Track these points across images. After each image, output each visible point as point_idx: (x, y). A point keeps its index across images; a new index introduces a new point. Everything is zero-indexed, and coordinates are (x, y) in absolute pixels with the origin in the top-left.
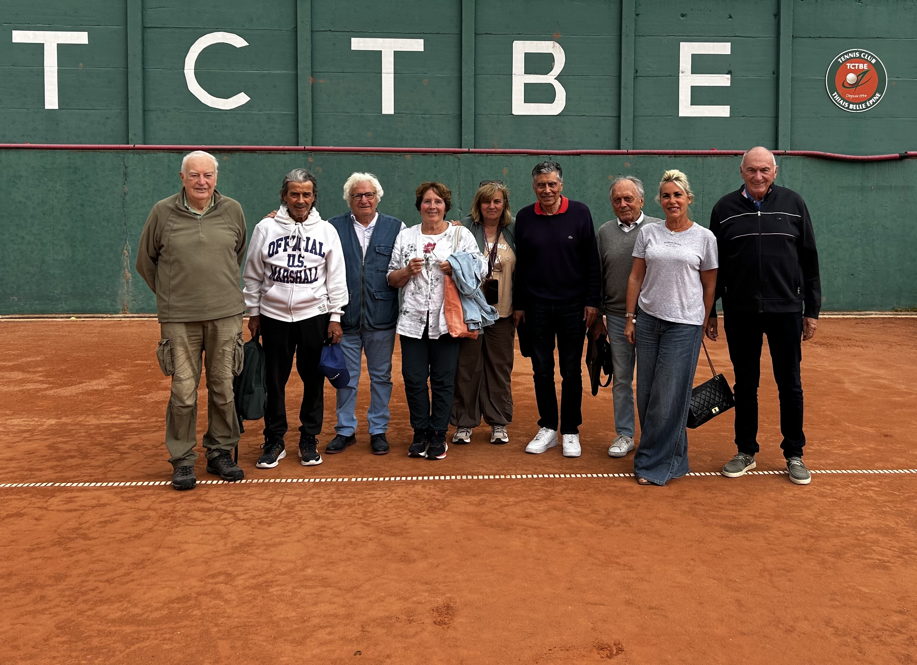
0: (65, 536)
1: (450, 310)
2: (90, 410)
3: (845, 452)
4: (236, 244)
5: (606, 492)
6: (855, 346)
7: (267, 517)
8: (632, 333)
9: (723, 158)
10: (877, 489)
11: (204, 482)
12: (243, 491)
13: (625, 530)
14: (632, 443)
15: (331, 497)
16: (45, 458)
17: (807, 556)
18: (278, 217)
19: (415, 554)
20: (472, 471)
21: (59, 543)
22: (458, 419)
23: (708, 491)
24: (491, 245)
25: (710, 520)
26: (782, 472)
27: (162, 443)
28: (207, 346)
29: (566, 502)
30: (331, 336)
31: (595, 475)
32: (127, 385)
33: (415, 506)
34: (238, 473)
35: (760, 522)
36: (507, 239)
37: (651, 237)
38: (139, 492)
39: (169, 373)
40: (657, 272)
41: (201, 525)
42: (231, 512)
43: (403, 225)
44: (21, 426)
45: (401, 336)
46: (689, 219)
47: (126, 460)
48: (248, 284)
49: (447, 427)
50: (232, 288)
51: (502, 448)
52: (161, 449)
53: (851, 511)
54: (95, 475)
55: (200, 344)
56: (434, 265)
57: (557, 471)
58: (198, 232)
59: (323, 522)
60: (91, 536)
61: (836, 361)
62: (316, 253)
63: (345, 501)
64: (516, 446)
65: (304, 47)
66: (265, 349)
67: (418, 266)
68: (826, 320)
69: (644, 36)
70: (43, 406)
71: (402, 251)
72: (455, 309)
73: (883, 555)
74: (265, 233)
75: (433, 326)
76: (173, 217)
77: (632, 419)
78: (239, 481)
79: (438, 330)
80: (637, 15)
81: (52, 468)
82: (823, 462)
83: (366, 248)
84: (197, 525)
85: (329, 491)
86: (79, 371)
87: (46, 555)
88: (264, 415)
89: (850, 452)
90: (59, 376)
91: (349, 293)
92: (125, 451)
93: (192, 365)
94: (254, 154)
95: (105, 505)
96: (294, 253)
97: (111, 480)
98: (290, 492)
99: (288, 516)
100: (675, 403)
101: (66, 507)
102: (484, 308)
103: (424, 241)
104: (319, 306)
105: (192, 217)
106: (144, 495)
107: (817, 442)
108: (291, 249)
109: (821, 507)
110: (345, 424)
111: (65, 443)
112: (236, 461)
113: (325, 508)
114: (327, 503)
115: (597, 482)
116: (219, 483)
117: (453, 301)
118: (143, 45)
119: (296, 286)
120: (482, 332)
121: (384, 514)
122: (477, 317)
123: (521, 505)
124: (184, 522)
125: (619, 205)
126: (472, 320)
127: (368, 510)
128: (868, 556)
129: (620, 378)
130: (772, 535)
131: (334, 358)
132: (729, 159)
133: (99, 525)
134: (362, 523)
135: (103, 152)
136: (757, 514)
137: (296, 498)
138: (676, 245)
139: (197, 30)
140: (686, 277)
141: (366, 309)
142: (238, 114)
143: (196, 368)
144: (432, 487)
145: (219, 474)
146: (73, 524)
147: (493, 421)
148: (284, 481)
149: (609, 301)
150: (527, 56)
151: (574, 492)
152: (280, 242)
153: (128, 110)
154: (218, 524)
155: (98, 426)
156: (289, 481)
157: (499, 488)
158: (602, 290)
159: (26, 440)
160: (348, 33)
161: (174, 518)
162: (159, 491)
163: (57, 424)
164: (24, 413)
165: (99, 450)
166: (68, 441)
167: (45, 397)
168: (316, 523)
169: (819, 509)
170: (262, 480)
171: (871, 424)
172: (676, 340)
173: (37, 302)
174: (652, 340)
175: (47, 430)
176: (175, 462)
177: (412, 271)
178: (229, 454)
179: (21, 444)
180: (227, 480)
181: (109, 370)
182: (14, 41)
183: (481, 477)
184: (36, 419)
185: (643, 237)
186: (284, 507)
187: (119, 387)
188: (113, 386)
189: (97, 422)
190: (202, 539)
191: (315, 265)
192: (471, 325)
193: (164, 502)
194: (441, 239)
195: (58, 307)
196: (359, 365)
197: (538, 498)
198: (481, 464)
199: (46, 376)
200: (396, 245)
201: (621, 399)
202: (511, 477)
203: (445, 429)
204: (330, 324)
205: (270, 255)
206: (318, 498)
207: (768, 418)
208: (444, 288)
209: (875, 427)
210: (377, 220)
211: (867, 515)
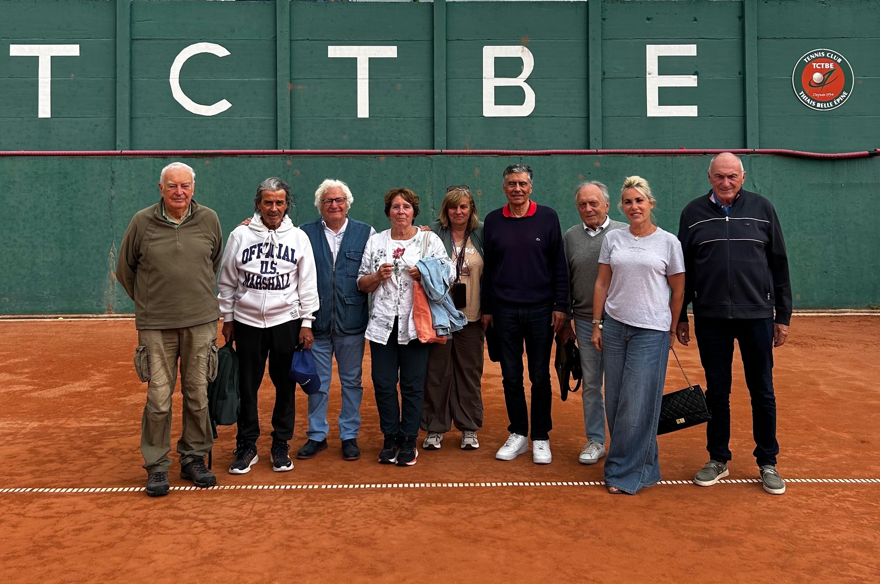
0: (40, 544)
1: (419, 316)
2: (71, 413)
3: (820, 459)
4: (211, 252)
5: (576, 501)
6: (830, 345)
7: (236, 526)
8: (599, 339)
9: (692, 157)
10: (854, 500)
11: (177, 488)
12: (214, 498)
13: (594, 542)
14: (603, 449)
15: (300, 505)
16: (26, 462)
17: (782, 573)
18: (252, 224)
19: (381, 567)
20: (441, 478)
21: (34, 552)
22: (428, 424)
23: (680, 500)
24: (458, 249)
25: (682, 532)
26: (755, 481)
27: (139, 448)
28: (183, 352)
29: (535, 512)
30: (303, 342)
31: (565, 484)
32: (108, 386)
33: (384, 515)
34: (210, 479)
35: (733, 534)
36: (475, 244)
37: (615, 243)
38: (113, 499)
39: (145, 380)
40: (623, 277)
41: (172, 534)
42: (202, 520)
43: (373, 230)
44: (5, 428)
45: (371, 342)
46: (653, 224)
47: (103, 465)
48: (222, 290)
49: (417, 433)
50: (207, 296)
51: (472, 454)
52: (138, 453)
53: (827, 524)
54: (72, 480)
55: (176, 350)
56: (403, 270)
57: (527, 479)
58: (175, 241)
59: (292, 532)
60: (65, 544)
61: (811, 361)
62: (288, 260)
63: (314, 509)
64: (487, 452)
65: (283, 55)
66: (239, 354)
67: (388, 272)
68: (800, 318)
69: (610, 39)
70: (27, 408)
71: (372, 256)
72: (424, 314)
73: (860, 572)
74: (239, 240)
75: (402, 332)
76: (151, 227)
77: (602, 425)
78: (212, 487)
79: (407, 336)
80: (604, 19)
81: (32, 472)
82: (797, 469)
83: (337, 253)
84: (168, 534)
85: (299, 499)
86: (64, 373)
87: (20, 564)
88: (237, 419)
89: (825, 459)
90: (44, 377)
91: (320, 299)
92: (103, 455)
93: (167, 372)
94: (235, 158)
95: (80, 512)
96: (267, 259)
97: (88, 485)
98: (260, 499)
99: (257, 524)
100: (644, 411)
101: (42, 514)
102: (453, 313)
103: (393, 246)
104: (291, 312)
105: (170, 226)
106: (119, 501)
107: (792, 448)
108: (264, 256)
109: (796, 519)
110: (316, 429)
111: (45, 446)
112: (210, 467)
113: (294, 517)
114: (296, 512)
115: (566, 491)
116: (192, 489)
117: (421, 307)
118: (131, 56)
119: (269, 292)
120: (451, 337)
121: (353, 524)
122: (446, 322)
123: (489, 515)
124: (155, 531)
125: (584, 209)
126: (440, 325)
127: (338, 519)
128: (844, 573)
129: (589, 383)
130: (745, 550)
131: (305, 364)
132: (698, 158)
133: (72, 533)
134: (330, 533)
135: (92, 158)
136: (730, 526)
137: (266, 506)
138: (640, 250)
139: (183, 41)
140: (652, 282)
141: (337, 314)
142: (220, 119)
143: (171, 374)
144: (401, 495)
145: (193, 481)
146: (48, 532)
147: (463, 426)
148: (255, 487)
149: (577, 306)
150: (497, 60)
151: (544, 501)
152: (253, 249)
153: (116, 117)
154: (189, 533)
155: (78, 430)
156: (260, 487)
157: (467, 497)
158: (569, 294)
159: (8, 443)
160: (325, 42)
161: (146, 526)
162: (133, 497)
163: (39, 427)
164: (8, 416)
165: (78, 454)
166: (49, 445)
167: (29, 399)
168: (286, 532)
169: (794, 521)
170: (234, 486)
171: (847, 430)
172: (644, 346)
173: (27, 303)
174: (619, 346)
175: (29, 433)
176: (149, 468)
177: (382, 276)
178: (202, 460)
179: (3, 447)
180: (199, 486)
181: (92, 372)
182: (11, 54)
183: (450, 485)
184: (20, 422)
185: (607, 244)
186: (254, 515)
187: (100, 389)
188: (95, 387)
189: (78, 425)
190: (172, 549)
191: (287, 271)
192: (440, 330)
193: (137, 509)
194: (410, 244)
195: (47, 307)
196: (329, 369)
197: (508, 507)
198: (451, 471)
199: (32, 378)
200: (366, 250)
201: (590, 405)
202: (480, 485)
203: (415, 435)
204: (302, 330)
205: (244, 262)
206: (288, 506)
207: (741, 422)
208: (413, 293)
209: (852, 433)
210: (347, 226)
211: (844, 528)
